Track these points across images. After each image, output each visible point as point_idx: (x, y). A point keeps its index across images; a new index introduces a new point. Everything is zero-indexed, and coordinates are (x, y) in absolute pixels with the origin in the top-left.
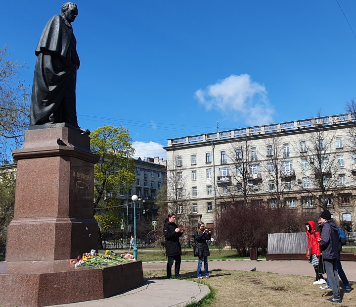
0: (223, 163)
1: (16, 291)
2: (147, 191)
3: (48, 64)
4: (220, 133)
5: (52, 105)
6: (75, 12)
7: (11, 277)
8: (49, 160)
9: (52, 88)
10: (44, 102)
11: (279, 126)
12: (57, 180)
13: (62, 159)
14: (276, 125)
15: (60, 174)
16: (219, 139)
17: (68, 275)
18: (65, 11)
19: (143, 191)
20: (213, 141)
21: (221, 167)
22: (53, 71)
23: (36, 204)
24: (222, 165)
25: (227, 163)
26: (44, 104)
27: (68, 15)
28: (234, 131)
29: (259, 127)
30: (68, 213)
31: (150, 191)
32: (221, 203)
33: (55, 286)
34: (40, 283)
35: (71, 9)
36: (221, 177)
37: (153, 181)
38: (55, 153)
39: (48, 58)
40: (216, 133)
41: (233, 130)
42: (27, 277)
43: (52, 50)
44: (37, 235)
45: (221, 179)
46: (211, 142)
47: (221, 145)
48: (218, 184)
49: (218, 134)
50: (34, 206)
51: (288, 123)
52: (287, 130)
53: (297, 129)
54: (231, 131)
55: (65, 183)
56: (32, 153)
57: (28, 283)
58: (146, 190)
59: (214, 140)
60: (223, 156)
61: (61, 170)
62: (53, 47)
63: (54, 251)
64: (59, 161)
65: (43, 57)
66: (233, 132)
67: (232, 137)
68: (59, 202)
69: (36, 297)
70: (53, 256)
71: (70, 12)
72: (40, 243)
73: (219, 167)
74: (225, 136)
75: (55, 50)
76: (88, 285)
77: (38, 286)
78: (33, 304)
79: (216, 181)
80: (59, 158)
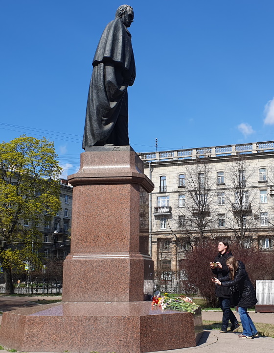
0: (162, 191)
1: (112, 335)
2: (59, 221)
3: (110, 76)
4: (160, 153)
5: (111, 124)
6: (131, 16)
7: (105, 319)
8: (117, 188)
9: (113, 105)
10: (103, 120)
11: (233, 148)
12: (128, 211)
13: (133, 188)
14: (230, 146)
15: (131, 204)
16: (158, 161)
17: (164, 319)
18: (122, 15)
19: (53, 222)
20: (151, 163)
21: (159, 195)
22: (116, 85)
23: (102, 236)
24: (161, 193)
25: (168, 191)
26: (104, 122)
27: (125, 20)
28: (178, 151)
29: (208, 148)
30: (138, 248)
31: (62, 222)
32: (158, 239)
33: (154, 330)
34: (141, 326)
35: (129, 13)
36: (160, 208)
37: (67, 209)
38: (126, 180)
39: (110, 70)
40: (155, 153)
41: (175, 151)
42: (124, 320)
43: (117, 60)
44: (108, 272)
45: (159, 211)
46: (148, 163)
47: (161, 168)
48: (155, 216)
49: (157, 155)
50: (99, 238)
51: (246, 145)
52: (241, 154)
53: (256, 152)
54: (173, 151)
55: (136, 214)
56: (104, 178)
57: (126, 326)
58: (57, 220)
59: (153, 161)
60: (162, 181)
61: (131, 199)
62: (118, 58)
63: (128, 292)
64: (129, 189)
65: (104, 68)
66: (176, 153)
67: (174, 159)
68: (131, 236)
69: (138, 341)
70: (127, 297)
71: (128, 16)
72: (111, 281)
73: (157, 195)
74: (166, 158)
75: (119, 60)
76: (182, 330)
77: (139, 330)
78: (135, 350)
79: (153, 212)
80: (129, 186)
